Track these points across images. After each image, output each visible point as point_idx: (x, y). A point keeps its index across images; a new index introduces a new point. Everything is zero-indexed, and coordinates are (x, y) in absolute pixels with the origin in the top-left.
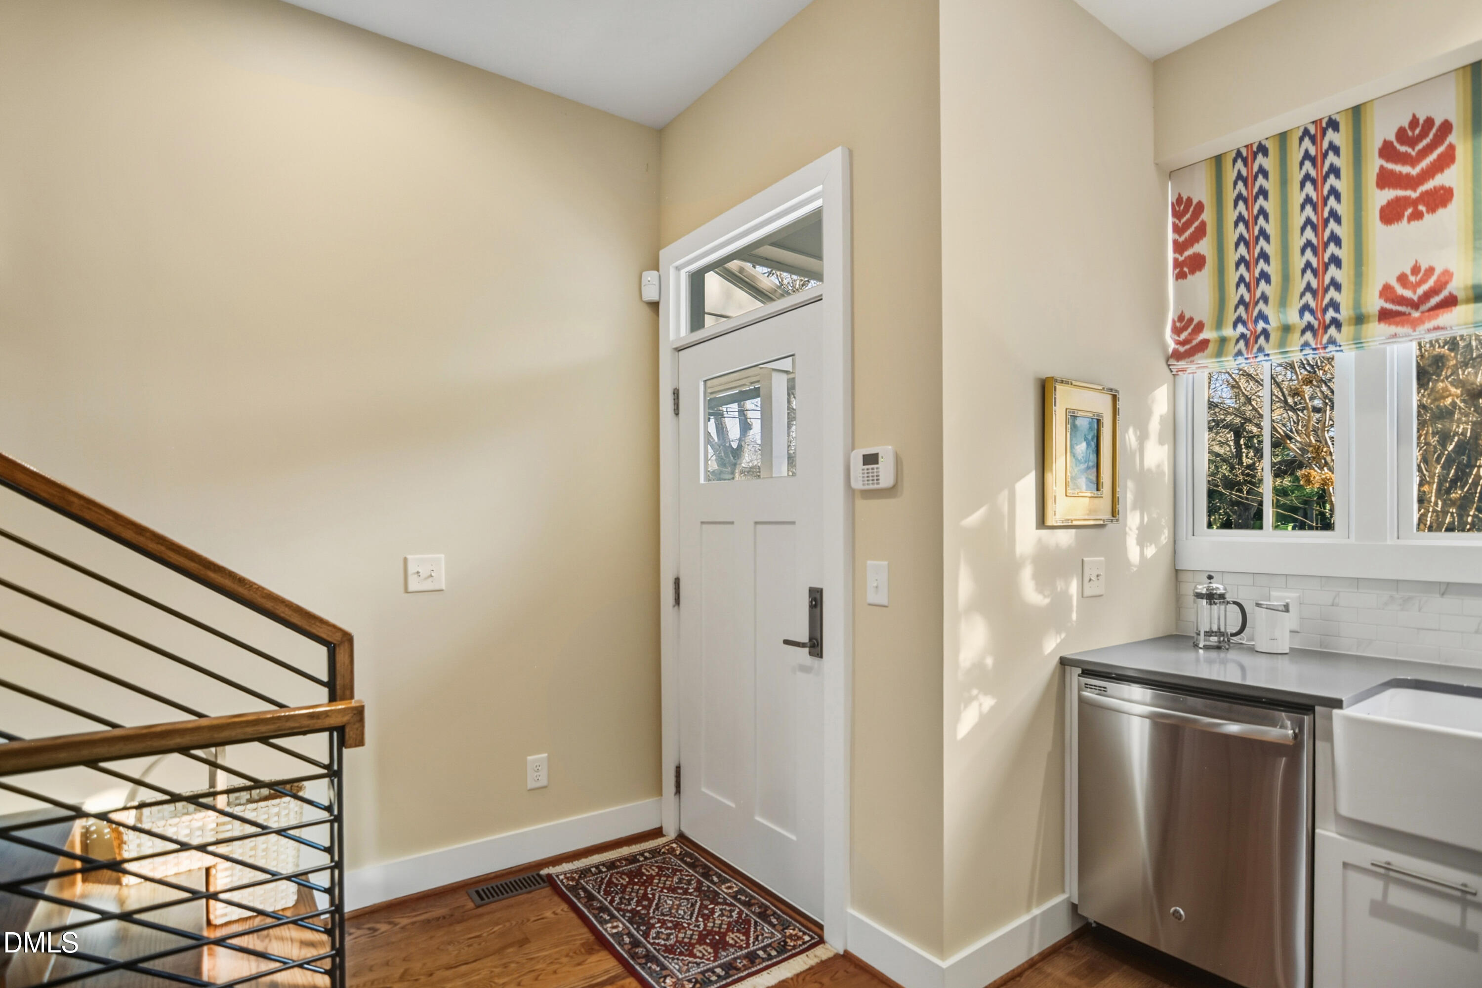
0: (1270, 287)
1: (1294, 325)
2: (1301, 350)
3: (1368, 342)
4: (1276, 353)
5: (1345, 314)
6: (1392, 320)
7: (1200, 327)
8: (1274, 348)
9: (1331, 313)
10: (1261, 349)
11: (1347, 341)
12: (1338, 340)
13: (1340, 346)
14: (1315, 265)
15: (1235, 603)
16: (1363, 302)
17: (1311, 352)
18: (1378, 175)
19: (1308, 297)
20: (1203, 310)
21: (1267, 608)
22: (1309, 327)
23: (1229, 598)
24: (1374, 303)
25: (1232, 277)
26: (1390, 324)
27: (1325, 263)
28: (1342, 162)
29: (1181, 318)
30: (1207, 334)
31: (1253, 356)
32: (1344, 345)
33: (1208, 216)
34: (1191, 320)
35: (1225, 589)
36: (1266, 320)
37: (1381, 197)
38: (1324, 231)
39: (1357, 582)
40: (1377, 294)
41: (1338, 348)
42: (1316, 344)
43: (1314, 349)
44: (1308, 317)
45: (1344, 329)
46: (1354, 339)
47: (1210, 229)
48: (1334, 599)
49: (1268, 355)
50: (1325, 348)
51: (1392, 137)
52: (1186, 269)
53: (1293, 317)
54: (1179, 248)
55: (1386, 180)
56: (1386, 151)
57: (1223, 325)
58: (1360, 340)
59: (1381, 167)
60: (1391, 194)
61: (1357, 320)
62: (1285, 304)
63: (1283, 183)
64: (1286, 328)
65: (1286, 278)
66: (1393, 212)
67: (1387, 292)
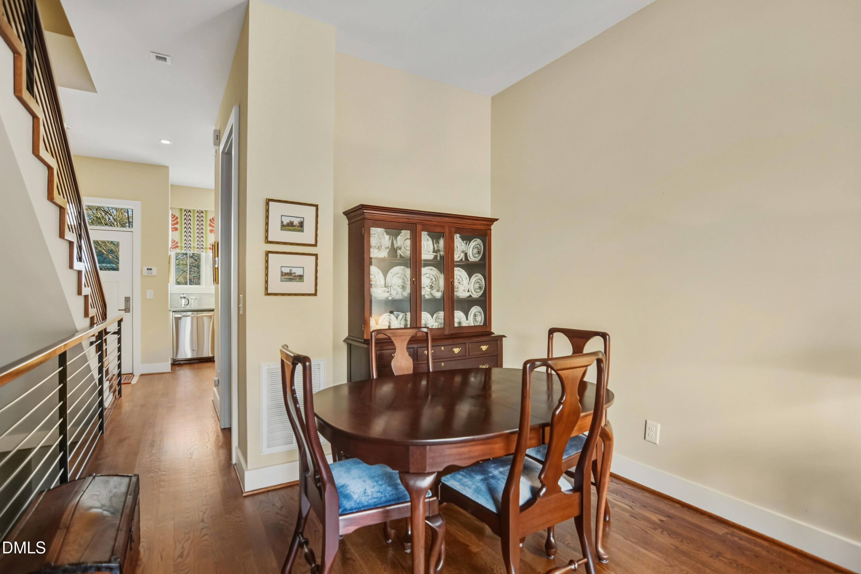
0: (191, 238)
2: (197, 252)
5: (204, 247)
7: (177, 243)
9: (202, 246)
10: (190, 250)
14: (199, 236)
15: (187, 299)
16: (207, 245)
19: (198, 242)
20: (177, 239)
22: (198, 248)
25: (184, 234)
26: (210, 250)
27: (201, 237)
28: (204, 219)
29: (173, 240)
30: (179, 245)
33: (179, 220)
34: (175, 241)
36: (191, 245)
38: (201, 231)
40: (209, 244)
41: (203, 252)
44: (198, 246)
45: (204, 249)
47: (179, 222)
50: (201, 252)
52: (174, 230)
54: (173, 225)
55: (210, 225)
56: (210, 220)
57: (181, 243)
58: (206, 252)
59: (210, 223)
60: (211, 228)
61: (206, 248)
62: (194, 242)
63: (194, 219)
64: (194, 247)
65: (194, 238)
66: (211, 231)
67: (211, 244)
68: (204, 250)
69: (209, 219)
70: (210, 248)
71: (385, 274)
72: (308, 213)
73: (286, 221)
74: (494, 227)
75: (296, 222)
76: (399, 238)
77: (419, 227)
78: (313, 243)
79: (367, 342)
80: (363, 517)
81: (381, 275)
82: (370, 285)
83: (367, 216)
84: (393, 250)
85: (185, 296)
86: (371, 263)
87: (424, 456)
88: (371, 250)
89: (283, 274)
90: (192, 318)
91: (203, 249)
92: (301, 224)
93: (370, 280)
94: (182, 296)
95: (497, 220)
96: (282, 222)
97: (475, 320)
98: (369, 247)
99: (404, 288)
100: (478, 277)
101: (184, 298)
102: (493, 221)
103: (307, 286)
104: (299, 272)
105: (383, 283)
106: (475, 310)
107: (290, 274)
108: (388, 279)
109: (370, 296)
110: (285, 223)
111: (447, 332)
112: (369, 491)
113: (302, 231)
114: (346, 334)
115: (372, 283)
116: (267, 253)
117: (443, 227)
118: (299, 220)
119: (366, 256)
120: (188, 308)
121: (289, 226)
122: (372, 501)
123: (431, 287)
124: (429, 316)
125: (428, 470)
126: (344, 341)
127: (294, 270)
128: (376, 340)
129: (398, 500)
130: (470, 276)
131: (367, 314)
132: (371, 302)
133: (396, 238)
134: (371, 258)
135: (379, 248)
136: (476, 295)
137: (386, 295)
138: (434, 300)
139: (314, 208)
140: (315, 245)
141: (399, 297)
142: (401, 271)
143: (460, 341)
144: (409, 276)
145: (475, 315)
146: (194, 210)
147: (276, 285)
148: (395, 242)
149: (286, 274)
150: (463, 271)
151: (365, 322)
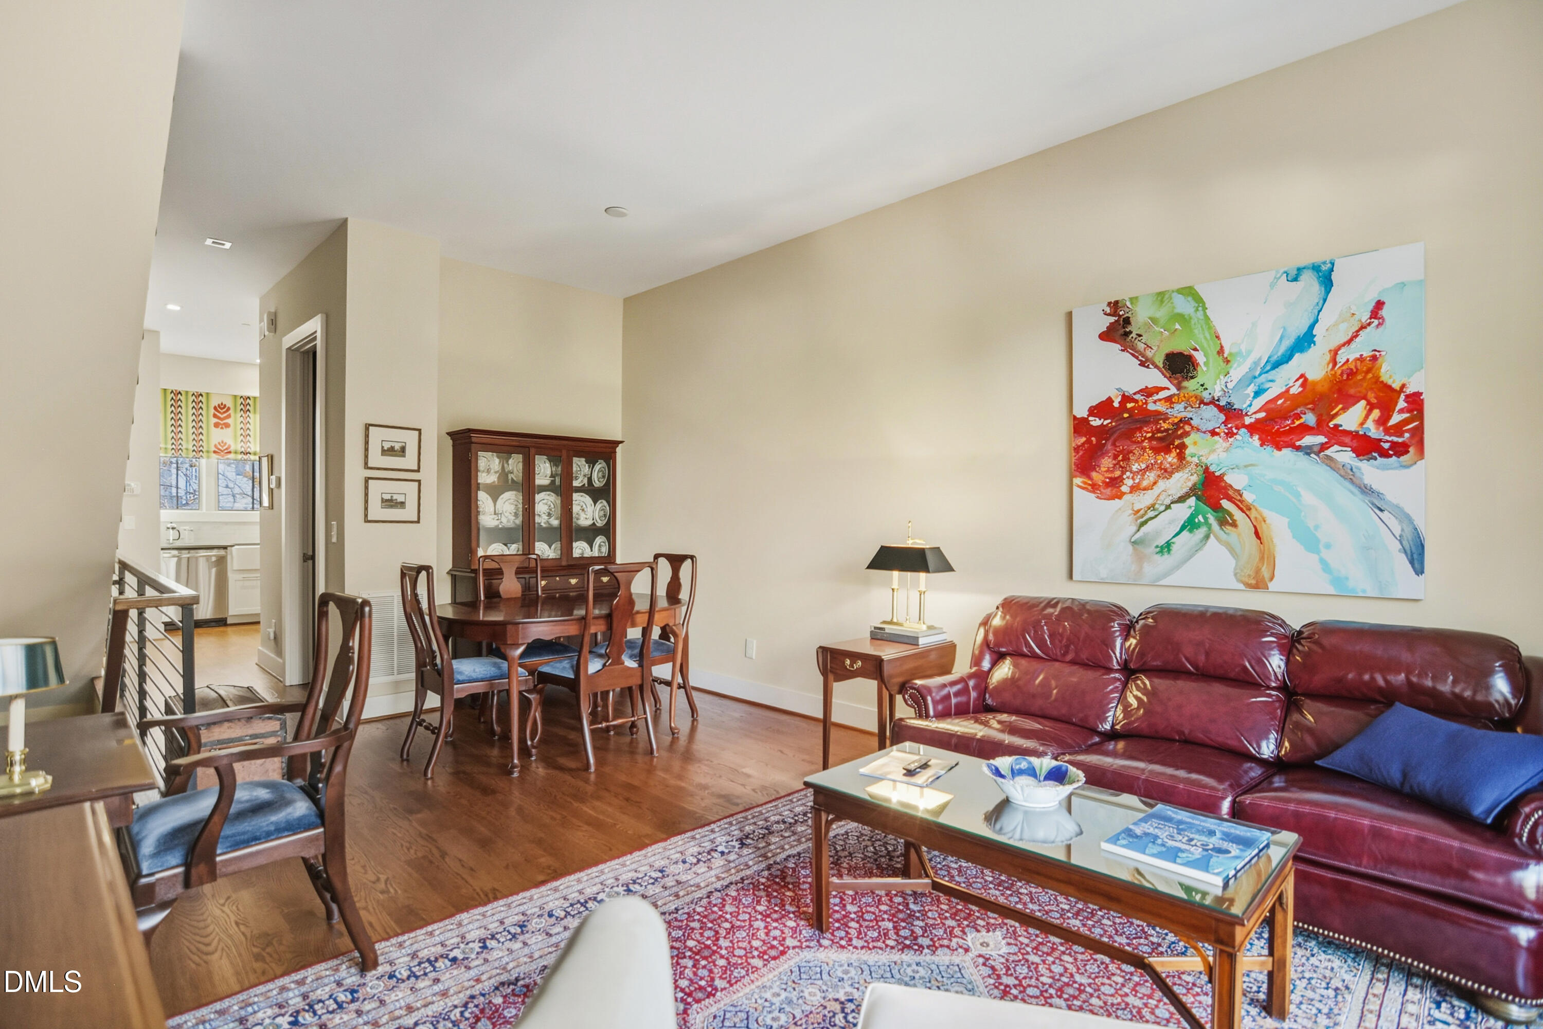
0: (183, 436)
1: (189, 449)
5: (205, 449)
9: (201, 448)
14: (196, 433)
16: (210, 447)
18: (213, 414)
19: (194, 442)
22: (194, 451)
24: (213, 448)
25: (169, 429)
26: (216, 455)
27: (199, 433)
28: (204, 406)
36: (182, 445)
37: (214, 420)
38: (199, 424)
40: (213, 446)
44: (194, 448)
51: (217, 405)
53: (190, 447)
55: (215, 416)
56: (215, 408)
57: (166, 443)
58: (208, 457)
60: (216, 420)
61: (208, 452)
62: (187, 441)
63: (187, 406)
64: (187, 449)
65: (187, 435)
66: (216, 425)
67: (215, 446)
68: (204, 455)
69: (213, 406)
70: (215, 452)
71: (495, 500)
72: (411, 439)
73: (387, 446)
74: (619, 450)
75: (397, 447)
76: (510, 461)
77: (532, 451)
78: (416, 468)
79: (475, 571)
80: (473, 687)
81: (490, 501)
82: (478, 513)
83: (474, 440)
84: (504, 474)
85: (174, 525)
86: (478, 489)
87: (517, 631)
88: (479, 474)
89: (383, 501)
91: (203, 452)
92: (403, 449)
93: (477, 507)
94: (169, 525)
95: (622, 442)
96: (383, 447)
97: (599, 550)
98: (477, 471)
99: (516, 515)
100: (602, 503)
101: (173, 528)
102: (617, 443)
103: (409, 513)
104: (400, 499)
105: (492, 509)
106: (600, 540)
107: (391, 500)
108: (497, 507)
109: (478, 523)
110: (386, 448)
111: (564, 563)
112: (477, 670)
113: (404, 456)
114: (450, 566)
115: (481, 509)
116: (367, 480)
117: (561, 451)
118: (400, 445)
119: (473, 482)
120: (178, 544)
121: (389, 452)
122: (480, 676)
123: (549, 515)
124: (546, 546)
125: (520, 642)
126: (448, 573)
127: (395, 497)
128: (484, 570)
129: (501, 677)
130: (595, 503)
131: (474, 544)
132: (478, 529)
133: (507, 462)
134: (478, 484)
135: (488, 471)
136: (600, 524)
137: (495, 523)
138: (551, 529)
139: (417, 432)
140: (418, 471)
141: (511, 525)
142: (513, 497)
143: (579, 572)
144: (521, 501)
145: (600, 546)
146: (187, 392)
147: (376, 511)
148: (506, 465)
149: (387, 501)
150: (588, 497)
151: (472, 551)
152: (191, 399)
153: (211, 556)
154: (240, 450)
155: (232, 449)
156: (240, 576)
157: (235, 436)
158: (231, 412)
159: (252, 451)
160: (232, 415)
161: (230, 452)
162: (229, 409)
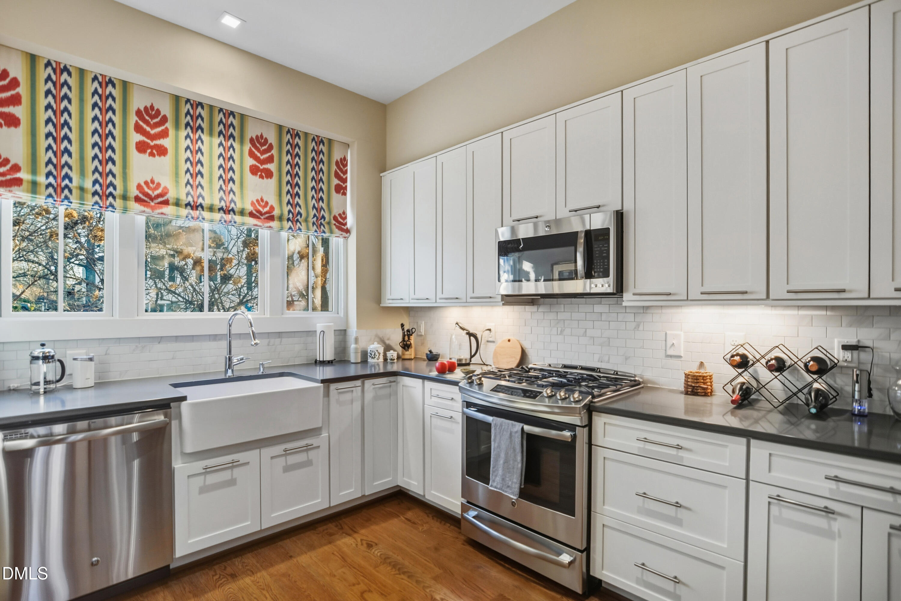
0: (72, 160)
1: (87, 189)
2: (93, 205)
3: (130, 211)
4: (76, 203)
5: (118, 192)
6: (141, 203)
7: (17, 168)
8: (77, 199)
10: (66, 198)
11: (120, 207)
12: (115, 205)
13: (115, 209)
14: (100, 157)
15: (59, 361)
16: (128, 188)
17: (98, 208)
18: (135, 124)
19: (97, 175)
21: (81, 360)
22: (96, 193)
23: (56, 357)
24: (133, 192)
26: (141, 205)
27: (106, 159)
28: (117, 106)
30: (22, 175)
31: (61, 200)
32: (118, 209)
34: (7, 160)
35: (55, 352)
36: (71, 180)
37: (137, 137)
38: (106, 141)
39: (119, 340)
40: (135, 188)
41: (114, 210)
42: (103, 204)
43: (101, 207)
44: (97, 187)
45: (117, 200)
46: (124, 208)
48: (107, 351)
49: (71, 203)
50: (107, 208)
51: (142, 109)
52: (2, 121)
53: (88, 184)
55: (138, 129)
56: (139, 113)
58: (125, 210)
59: (136, 121)
60: (139, 137)
61: (125, 197)
62: (82, 173)
63: (82, 100)
64: (82, 189)
65: (82, 158)
66: (141, 147)
67: (139, 187)
68: (118, 203)
69: (135, 109)
70: (137, 199)
90: (71, 449)
91: (114, 198)
152: (91, 87)
153: (130, 431)
154: (184, 199)
155: (171, 195)
156: (199, 465)
157: (177, 174)
158: (169, 125)
159: (206, 202)
160: (172, 132)
161: (166, 203)
162: (164, 120)
